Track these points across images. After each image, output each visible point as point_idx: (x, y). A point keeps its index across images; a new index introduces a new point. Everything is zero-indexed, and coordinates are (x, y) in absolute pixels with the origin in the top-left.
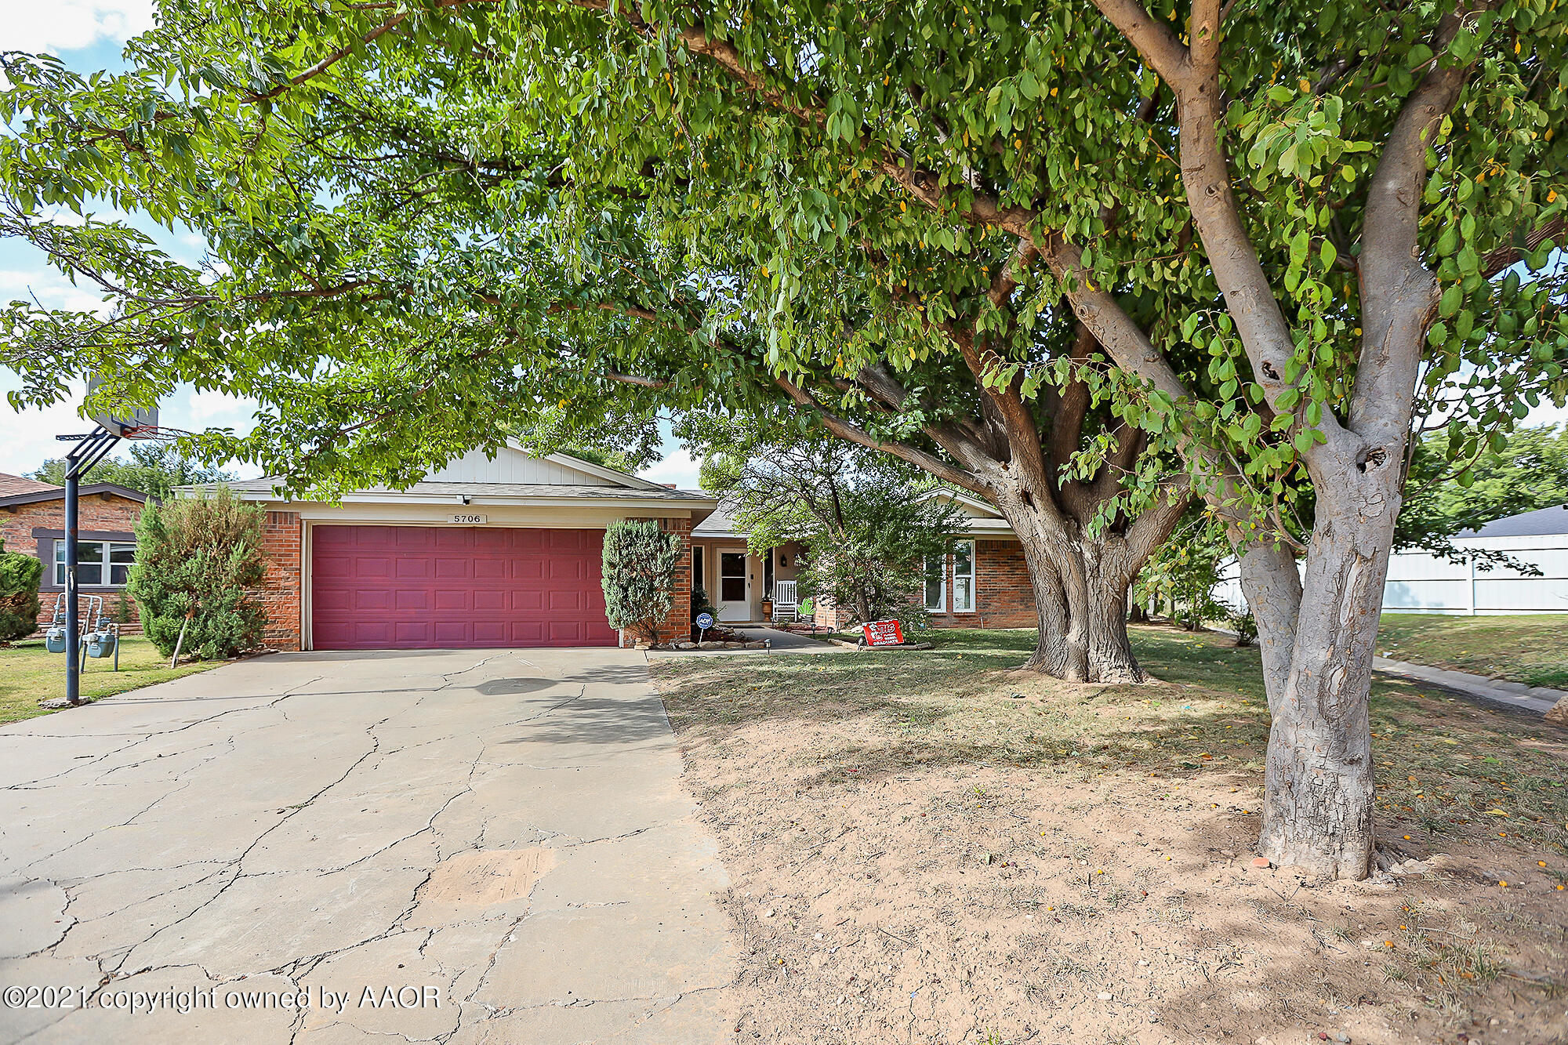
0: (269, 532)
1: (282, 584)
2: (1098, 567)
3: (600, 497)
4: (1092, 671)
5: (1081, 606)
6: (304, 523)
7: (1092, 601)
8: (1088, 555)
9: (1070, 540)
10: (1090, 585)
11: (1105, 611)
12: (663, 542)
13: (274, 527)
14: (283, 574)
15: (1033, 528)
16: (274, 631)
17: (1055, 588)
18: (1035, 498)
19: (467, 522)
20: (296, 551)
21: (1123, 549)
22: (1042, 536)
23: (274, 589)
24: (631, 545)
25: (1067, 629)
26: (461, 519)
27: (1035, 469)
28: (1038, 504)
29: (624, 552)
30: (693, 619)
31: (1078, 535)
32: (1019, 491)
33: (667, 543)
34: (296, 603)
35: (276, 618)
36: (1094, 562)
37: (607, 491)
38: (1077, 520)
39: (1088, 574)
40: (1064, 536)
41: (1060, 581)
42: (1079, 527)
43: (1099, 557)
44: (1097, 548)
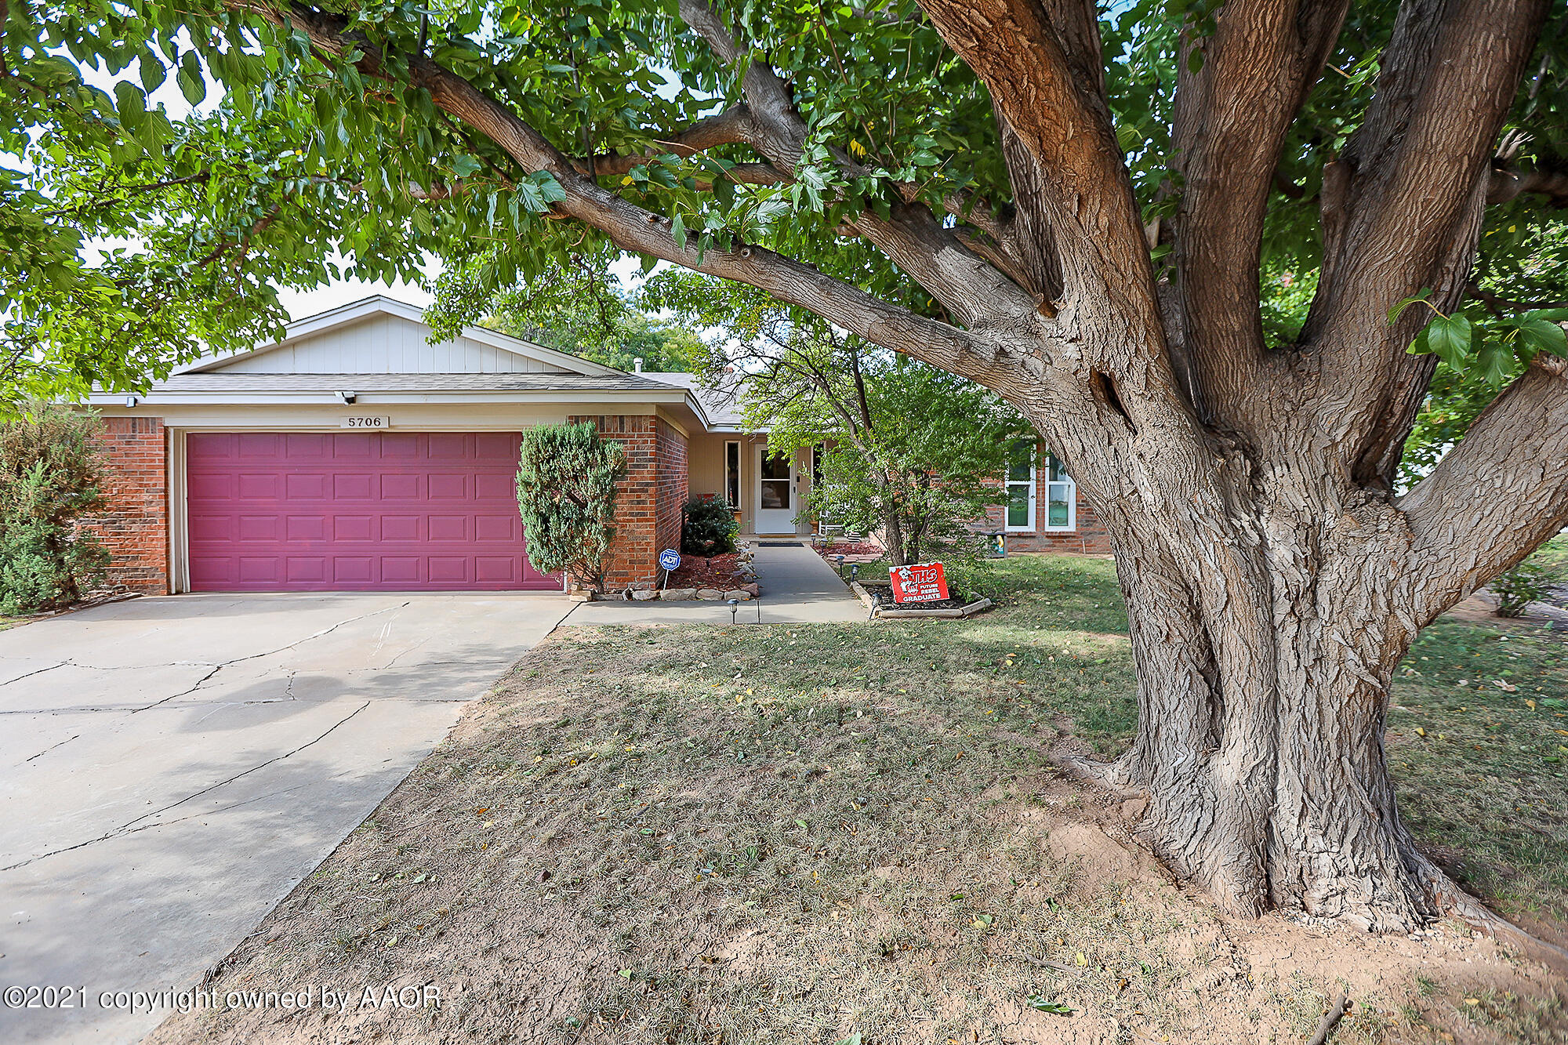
0: (128, 443)
1: (145, 509)
2: (1313, 588)
3: (533, 390)
4: (1284, 872)
5: (1258, 693)
6: (172, 431)
7: (1292, 684)
8: (1281, 553)
9: (1229, 512)
10: (1285, 641)
11: (1330, 714)
12: (597, 452)
13: (133, 437)
14: (145, 497)
15: (1123, 473)
16: (136, 569)
17: (1182, 631)
18: (1130, 390)
19: (364, 425)
20: (159, 467)
21: (1397, 541)
22: (1148, 497)
23: (136, 516)
24: (553, 458)
25: (1213, 739)
26: (357, 422)
27: (1128, 312)
28: (1139, 410)
29: (544, 468)
30: (657, 557)
31: (1254, 492)
32: (1085, 374)
33: (603, 454)
34: (161, 534)
35: (139, 552)
36: (1300, 577)
37: (545, 380)
38: (1251, 451)
39: (1282, 608)
40: (1212, 499)
41: (1197, 615)
42: (1257, 473)
43: (1316, 561)
44: (1312, 535)
